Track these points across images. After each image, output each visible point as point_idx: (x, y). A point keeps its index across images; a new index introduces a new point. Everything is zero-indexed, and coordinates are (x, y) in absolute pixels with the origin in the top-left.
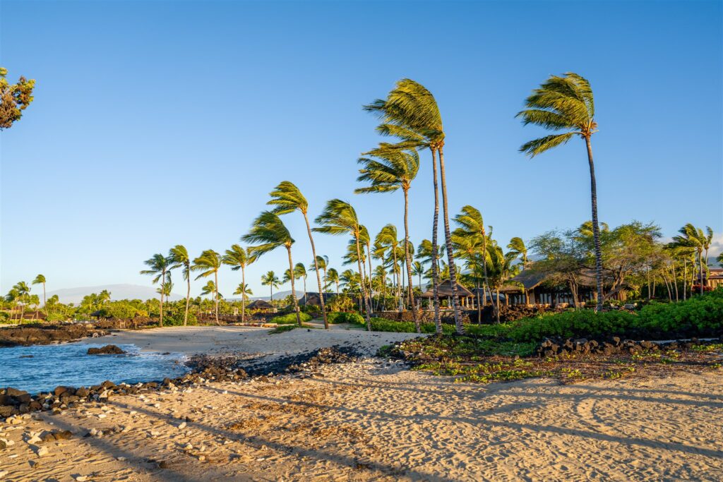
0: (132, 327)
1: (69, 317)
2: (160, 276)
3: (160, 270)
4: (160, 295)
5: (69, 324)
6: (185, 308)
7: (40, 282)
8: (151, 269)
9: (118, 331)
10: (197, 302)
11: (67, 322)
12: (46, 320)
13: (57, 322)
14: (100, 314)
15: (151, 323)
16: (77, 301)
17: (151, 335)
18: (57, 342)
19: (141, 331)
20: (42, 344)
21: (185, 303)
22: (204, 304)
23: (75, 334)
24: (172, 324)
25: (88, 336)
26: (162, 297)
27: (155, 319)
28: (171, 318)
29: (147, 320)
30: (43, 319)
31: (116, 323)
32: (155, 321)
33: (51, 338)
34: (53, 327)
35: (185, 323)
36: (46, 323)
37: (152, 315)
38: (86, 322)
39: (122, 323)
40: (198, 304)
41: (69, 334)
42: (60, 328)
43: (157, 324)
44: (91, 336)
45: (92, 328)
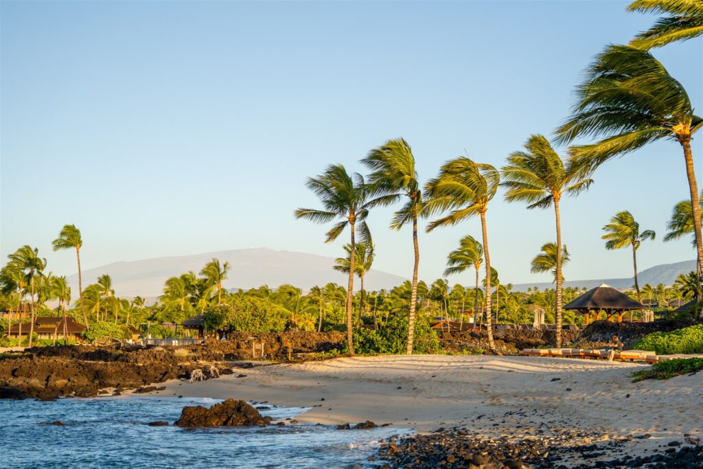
0: (282, 355)
1: (135, 331)
2: (344, 224)
3: (342, 210)
4: (346, 276)
5: (137, 348)
6: (407, 308)
7: (67, 245)
8: (322, 207)
9: (250, 366)
10: (438, 295)
11: (130, 342)
12: (85, 337)
13: (109, 343)
14: (205, 323)
15: (325, 347)
16: (152, 292)
17: (327, 377)
18: (111, 391)
19: (302, 366)
20: (80, 395)
21: (407, 295)
22: (455, 297)
23: (151, 372)
24: (377, 350)
25: (179, 377)
26: (351, 280)
27: (336, 337)
28: (373, 334)
29: (317, 338)
30: (78, 335)
31: (243, 346)
32: (335, 341)
33: (100, 380)
34: (101, 354)
35: (410, 347)
36: (85, 344)
37: (325, 326)
38: (175, 343)
39: (258, 346)
40: (440, 298)
41: (138, 371)
42: (116, 358)
43: (340, 347)
44: (188, 376)
45: (187, 359)
